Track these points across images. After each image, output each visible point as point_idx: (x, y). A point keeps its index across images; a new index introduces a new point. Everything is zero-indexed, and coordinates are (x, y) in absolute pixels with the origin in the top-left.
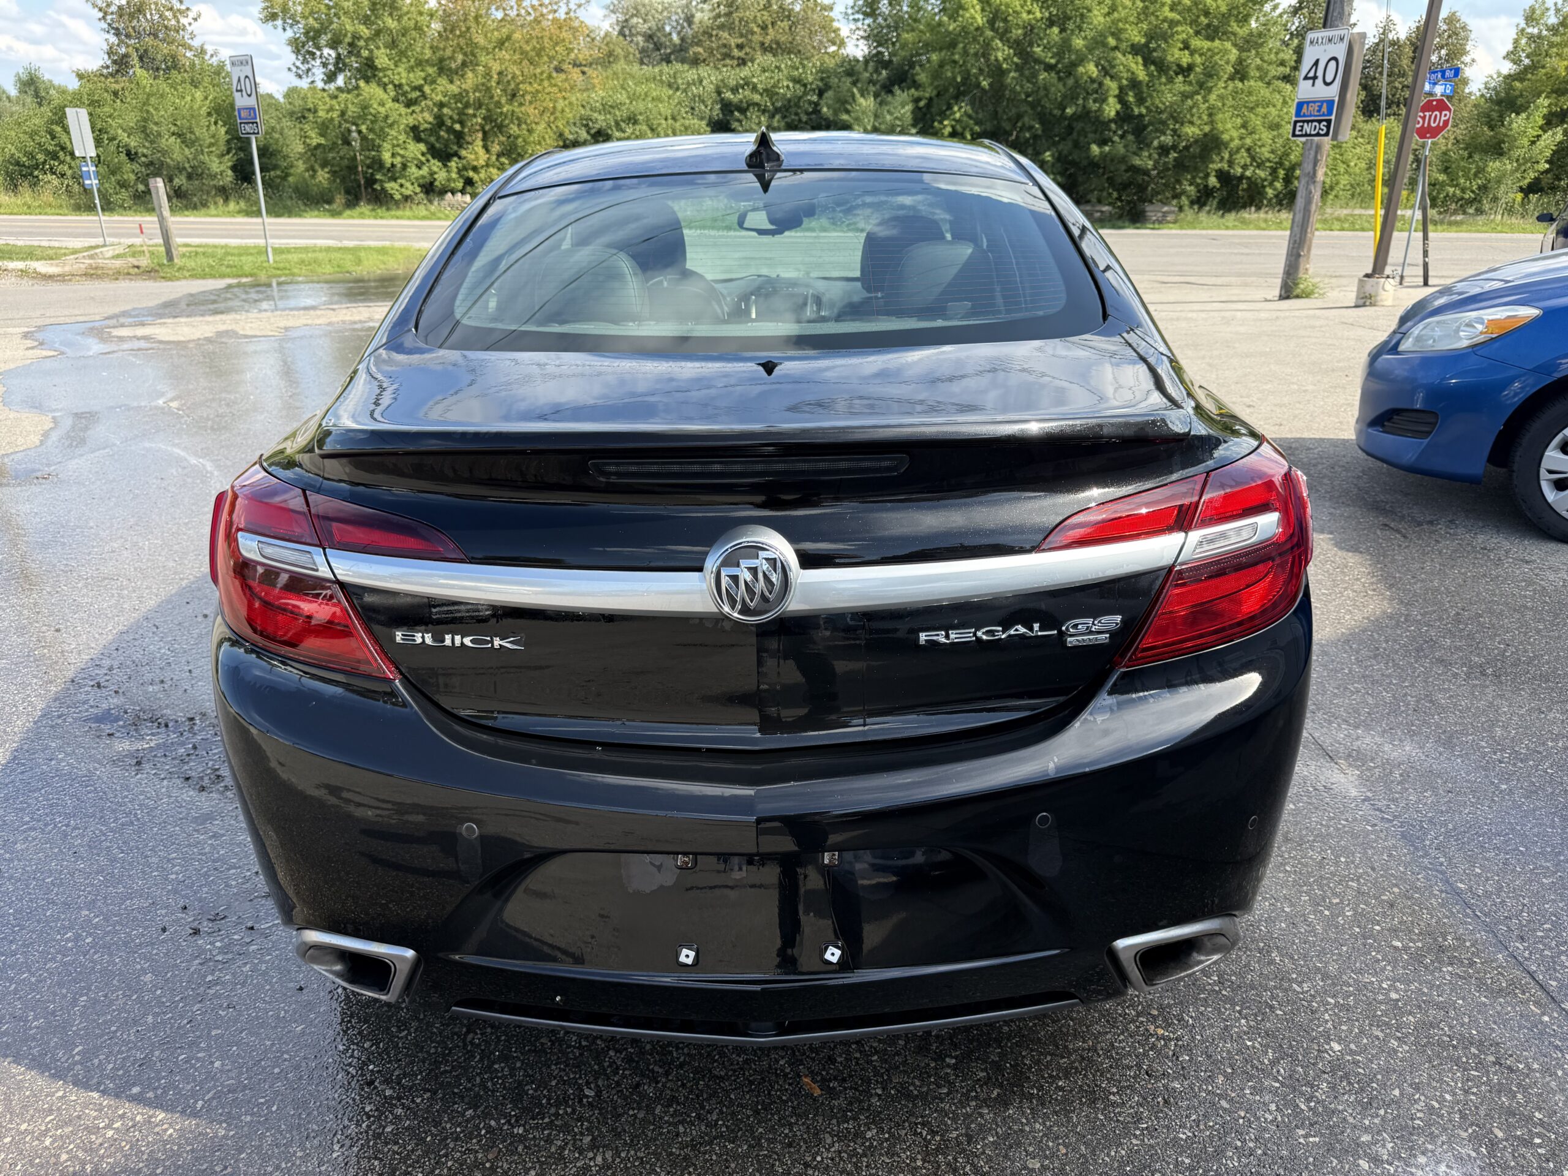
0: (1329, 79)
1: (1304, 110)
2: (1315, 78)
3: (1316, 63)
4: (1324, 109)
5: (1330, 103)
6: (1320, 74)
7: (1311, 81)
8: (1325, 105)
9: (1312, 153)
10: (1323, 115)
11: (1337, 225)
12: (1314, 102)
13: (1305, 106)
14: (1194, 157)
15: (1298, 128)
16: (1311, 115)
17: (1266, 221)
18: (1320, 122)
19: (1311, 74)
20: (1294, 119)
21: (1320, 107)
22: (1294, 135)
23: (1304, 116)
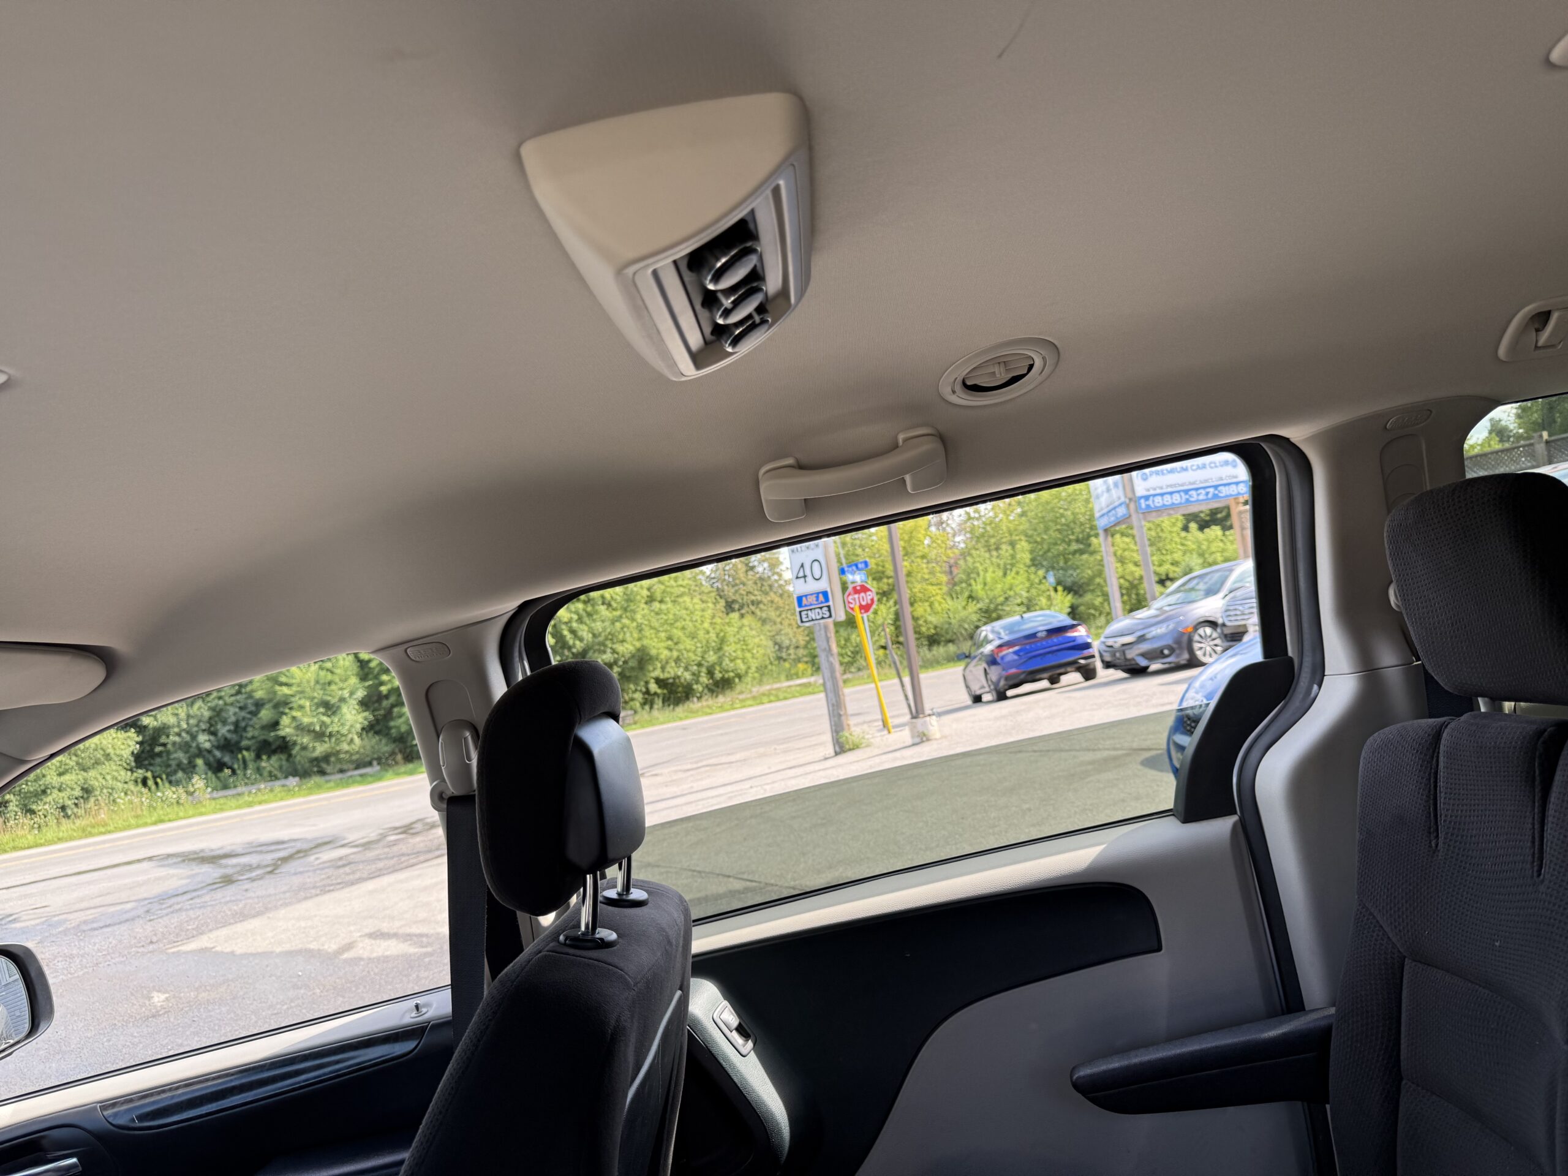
0: (817, 575)
1: (804, 601)
2: (805, 577)
3: (802, 566)
4: (821, 598)
5: (825, 594)
6: (808, 572)
7: (803, 580)
8: (821, 596)
9: (823, 632)
10: (822, 603)
11: (765, 699)
12: (812, 594)
13: (804, 599)
14: (632, 668)
15: (804, 616)
16: (811, 605)
17: (709, 707)
18: (821, 608)
19: (801, 574)
20: (798, 610)
21: (817, 600)
22: (802, 622)
23: (806, 606)
